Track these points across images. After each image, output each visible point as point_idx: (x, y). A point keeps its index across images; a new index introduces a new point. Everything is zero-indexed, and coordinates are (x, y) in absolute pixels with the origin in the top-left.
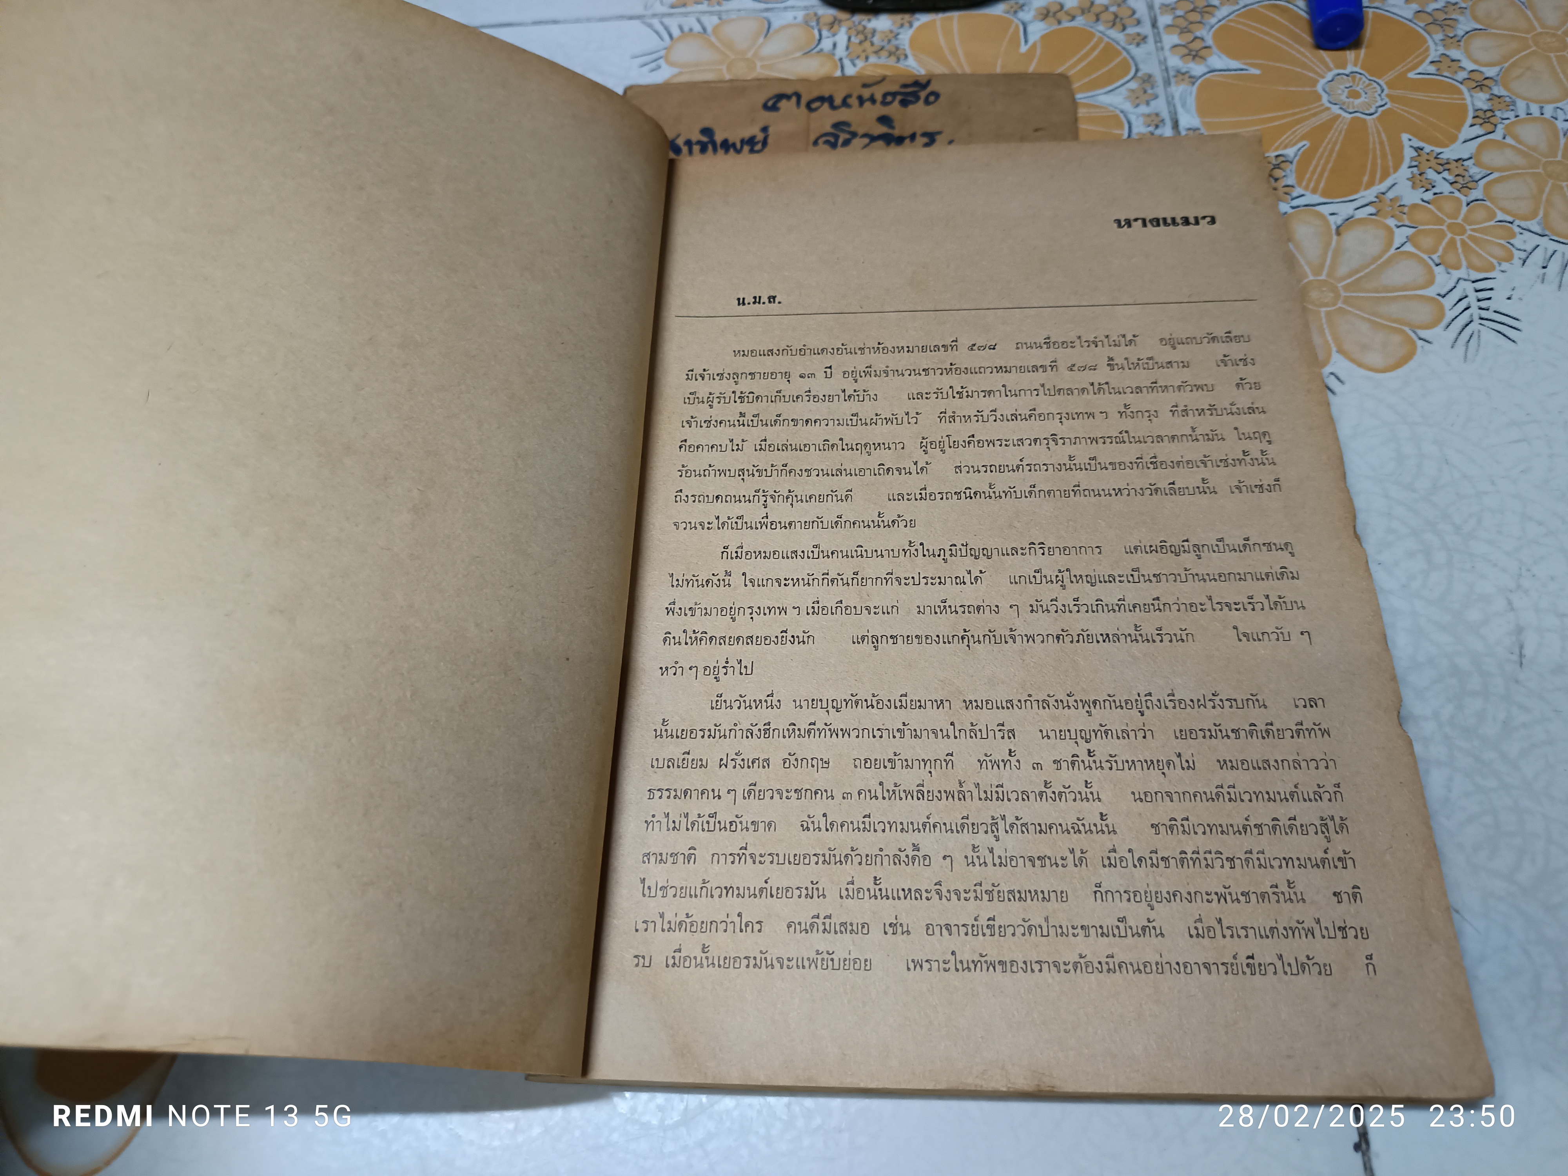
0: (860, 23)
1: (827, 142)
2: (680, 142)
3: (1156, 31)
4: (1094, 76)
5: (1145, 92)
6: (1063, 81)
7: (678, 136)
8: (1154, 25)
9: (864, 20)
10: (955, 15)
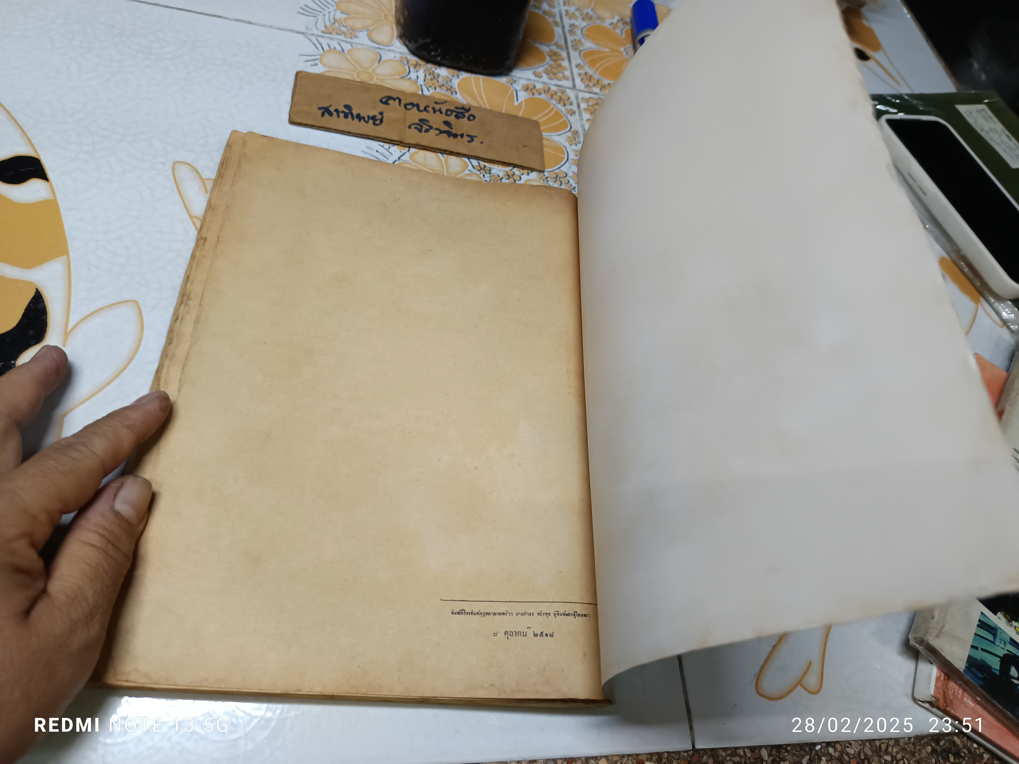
0: (431, 69)
1: (416, 128)
2: (332, 109)
3: (579, 110)
4: (550, 126)
5: (575, 139)
6: (536, 124)
7: (331, 106)
8: (579, 106)
9: (433, 68)
10: (481, 77)
